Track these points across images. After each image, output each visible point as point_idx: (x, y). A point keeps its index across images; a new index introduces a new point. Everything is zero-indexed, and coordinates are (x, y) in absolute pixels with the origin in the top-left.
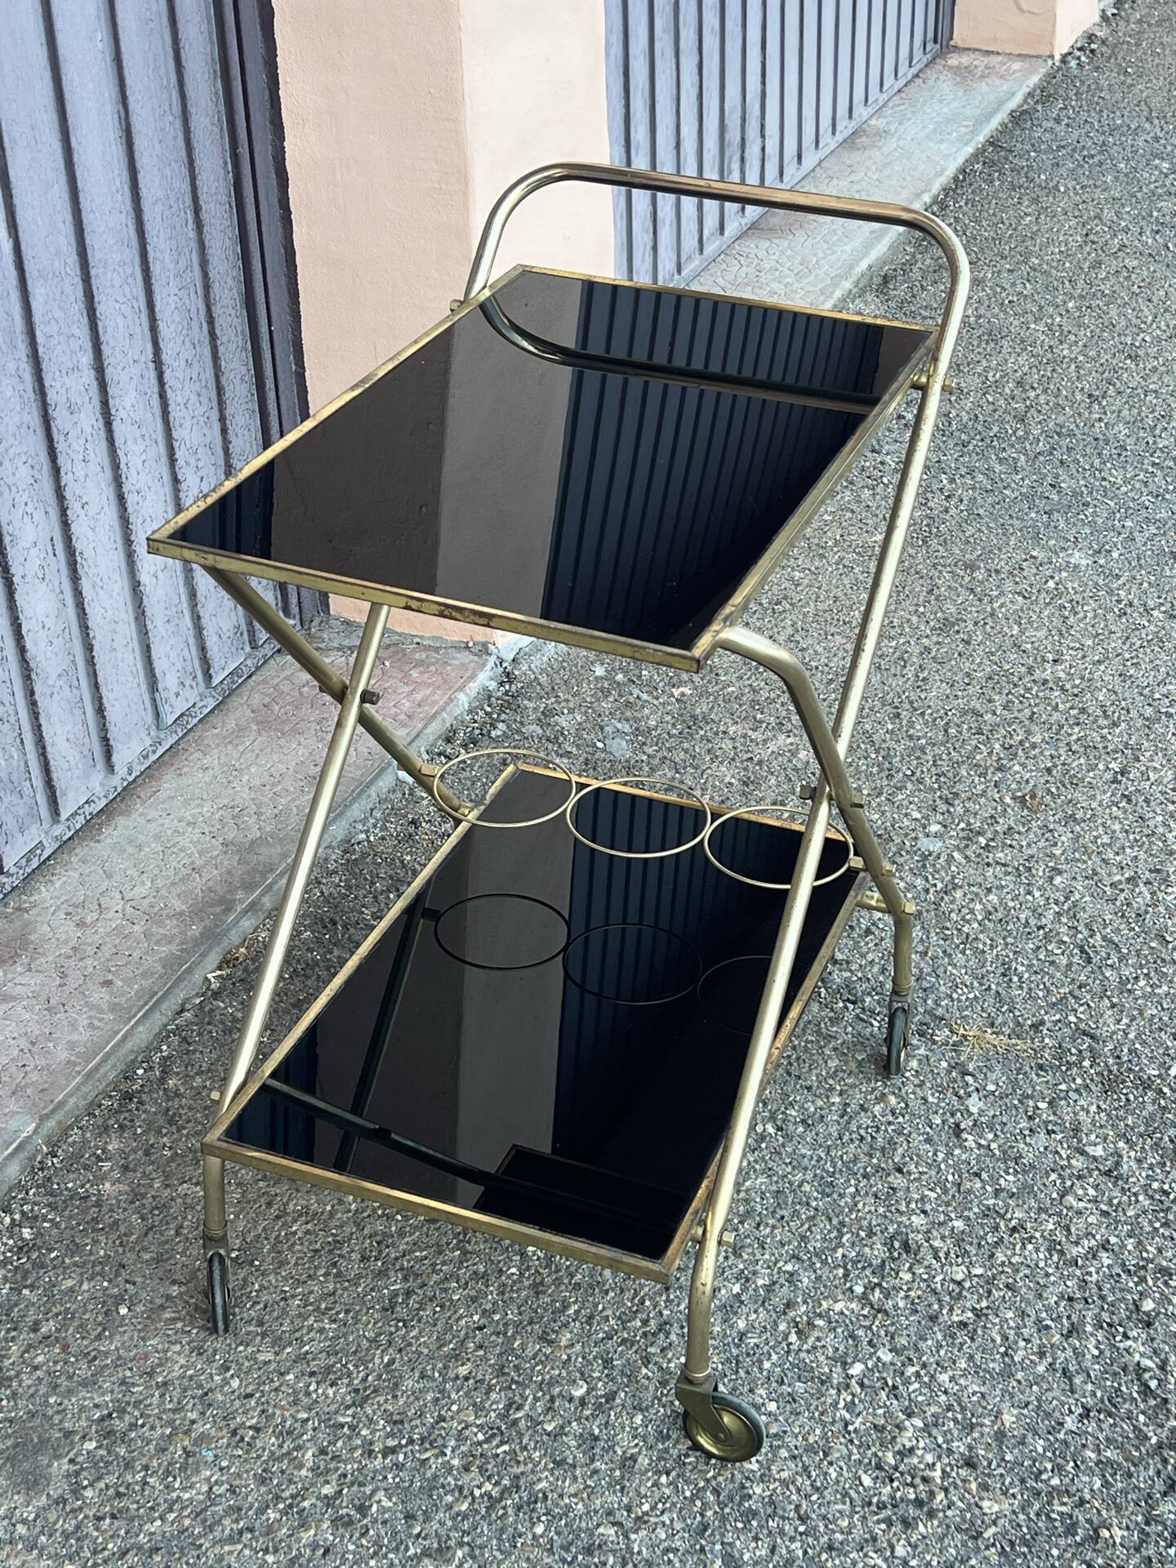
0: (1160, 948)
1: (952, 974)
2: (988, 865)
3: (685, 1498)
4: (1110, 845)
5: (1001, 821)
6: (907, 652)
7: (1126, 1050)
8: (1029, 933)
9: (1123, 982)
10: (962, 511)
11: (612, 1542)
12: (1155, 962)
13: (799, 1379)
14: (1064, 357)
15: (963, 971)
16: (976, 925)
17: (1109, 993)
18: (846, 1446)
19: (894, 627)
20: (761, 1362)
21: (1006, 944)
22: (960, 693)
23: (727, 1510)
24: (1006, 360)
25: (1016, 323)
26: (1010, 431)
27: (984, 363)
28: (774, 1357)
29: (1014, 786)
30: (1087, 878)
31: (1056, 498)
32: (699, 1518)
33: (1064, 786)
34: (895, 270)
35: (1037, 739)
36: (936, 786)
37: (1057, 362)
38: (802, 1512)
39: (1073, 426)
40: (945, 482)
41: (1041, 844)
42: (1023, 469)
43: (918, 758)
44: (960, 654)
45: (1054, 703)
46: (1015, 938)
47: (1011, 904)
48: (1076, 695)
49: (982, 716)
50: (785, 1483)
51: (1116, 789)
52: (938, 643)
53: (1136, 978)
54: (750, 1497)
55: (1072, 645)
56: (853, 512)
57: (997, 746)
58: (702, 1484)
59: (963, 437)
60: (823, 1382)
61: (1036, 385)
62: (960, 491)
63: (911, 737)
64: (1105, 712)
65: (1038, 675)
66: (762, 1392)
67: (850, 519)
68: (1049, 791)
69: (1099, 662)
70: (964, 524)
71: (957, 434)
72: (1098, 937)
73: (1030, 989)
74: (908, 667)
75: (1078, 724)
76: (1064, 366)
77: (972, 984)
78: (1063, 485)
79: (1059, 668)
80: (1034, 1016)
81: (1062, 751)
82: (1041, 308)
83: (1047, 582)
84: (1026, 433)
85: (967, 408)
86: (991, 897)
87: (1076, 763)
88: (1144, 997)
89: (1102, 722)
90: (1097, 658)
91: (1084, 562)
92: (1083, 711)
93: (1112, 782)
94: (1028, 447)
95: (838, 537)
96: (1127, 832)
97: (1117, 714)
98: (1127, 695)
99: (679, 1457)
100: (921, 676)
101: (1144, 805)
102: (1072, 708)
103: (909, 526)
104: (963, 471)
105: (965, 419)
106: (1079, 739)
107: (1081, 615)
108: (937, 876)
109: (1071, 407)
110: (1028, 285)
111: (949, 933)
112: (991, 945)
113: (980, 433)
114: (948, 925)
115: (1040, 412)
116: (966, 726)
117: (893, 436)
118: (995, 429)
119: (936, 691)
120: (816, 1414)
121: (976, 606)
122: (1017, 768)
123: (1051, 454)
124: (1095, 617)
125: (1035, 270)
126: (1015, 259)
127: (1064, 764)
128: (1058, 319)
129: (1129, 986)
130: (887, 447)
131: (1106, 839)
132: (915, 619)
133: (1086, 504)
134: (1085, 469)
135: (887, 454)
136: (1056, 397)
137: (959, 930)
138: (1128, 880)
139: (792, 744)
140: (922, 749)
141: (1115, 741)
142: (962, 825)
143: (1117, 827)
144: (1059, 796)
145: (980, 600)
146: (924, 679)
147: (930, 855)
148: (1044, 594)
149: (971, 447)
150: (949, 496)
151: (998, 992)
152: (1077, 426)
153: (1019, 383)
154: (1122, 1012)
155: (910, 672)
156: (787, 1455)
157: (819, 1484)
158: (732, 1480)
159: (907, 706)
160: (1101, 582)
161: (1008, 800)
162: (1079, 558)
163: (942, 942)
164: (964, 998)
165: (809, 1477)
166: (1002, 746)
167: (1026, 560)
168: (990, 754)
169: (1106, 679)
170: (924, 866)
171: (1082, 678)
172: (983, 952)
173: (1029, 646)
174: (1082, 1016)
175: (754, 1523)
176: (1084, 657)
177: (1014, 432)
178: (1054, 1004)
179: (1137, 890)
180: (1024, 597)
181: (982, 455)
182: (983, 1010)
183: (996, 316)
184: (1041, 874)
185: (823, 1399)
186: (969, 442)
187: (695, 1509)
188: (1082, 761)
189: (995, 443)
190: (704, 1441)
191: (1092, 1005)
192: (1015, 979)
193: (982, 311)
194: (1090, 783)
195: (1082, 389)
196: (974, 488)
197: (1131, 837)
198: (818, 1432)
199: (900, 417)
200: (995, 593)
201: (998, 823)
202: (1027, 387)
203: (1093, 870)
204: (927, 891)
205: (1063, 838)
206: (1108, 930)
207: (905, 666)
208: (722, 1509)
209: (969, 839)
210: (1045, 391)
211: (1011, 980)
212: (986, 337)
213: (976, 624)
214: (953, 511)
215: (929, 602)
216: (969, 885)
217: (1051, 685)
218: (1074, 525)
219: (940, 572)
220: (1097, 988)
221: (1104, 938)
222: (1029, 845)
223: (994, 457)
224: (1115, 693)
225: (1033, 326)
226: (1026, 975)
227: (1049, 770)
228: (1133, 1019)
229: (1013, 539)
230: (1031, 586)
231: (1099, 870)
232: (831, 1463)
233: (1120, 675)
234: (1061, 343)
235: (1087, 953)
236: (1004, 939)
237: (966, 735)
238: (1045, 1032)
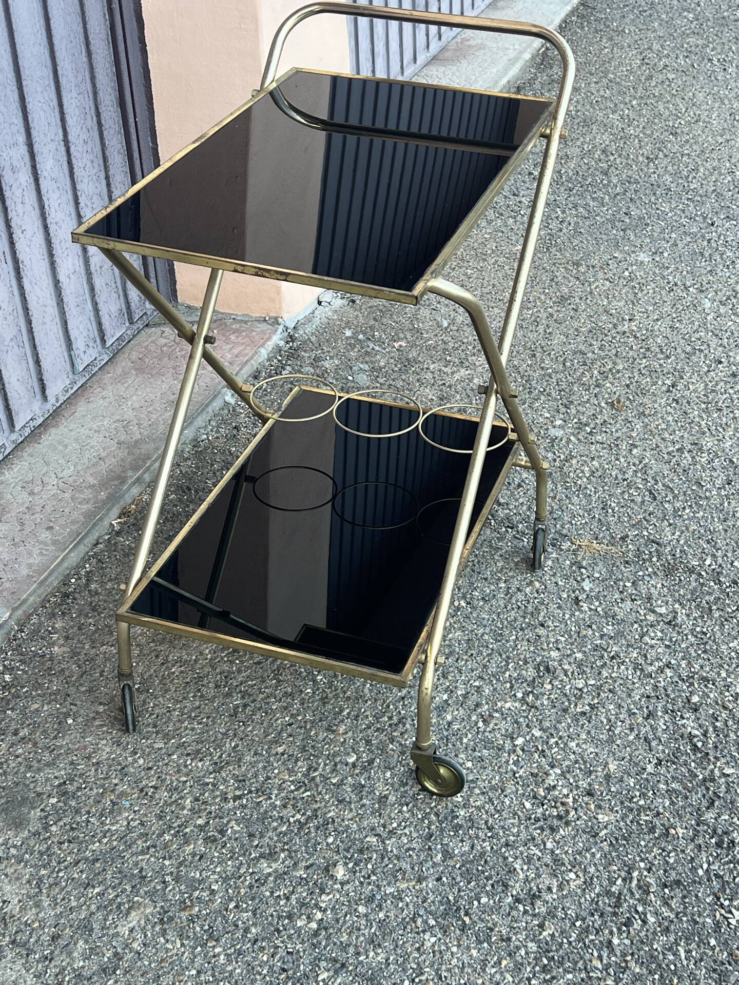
0: (698, 490)
1: (571, 509)
2: (592, 443)
3: (418, 819)
4: (666, 429)
5: (599, 417)
6: (539, 317)
7: (678, 551)
8: (618, 484)
9: (676, 511)
10: (570, 230)
11: (375, 846)
12: (695, 498)
13: (485, 748)
14: (631, 135)
15: (578, 507)
16: (585, 480)
17: (667, 517)
18: (515, 786)
19: (530, 302)
20: (461, 739)
21: (604, 491)
22: (572, 341)
23: (444, 825)
24: (595, 137)
25: (601, 114)
26: (599, 181)
27: (582, 139)
28: (470, 736)
29: (606, 396)
30: (652, 449)
31: (628, 221)
32: (427, 830)
33: (637, 395)
34: (524, 83)
35: (620, 367)
36: (559, 397)
37: (626, 138)
38: (489, 825)
39: (637, 177)
40: (559, 213)
41: (624, 430)
42: (608, 204)
43: (547, 381)
44: (571, 318)
45: (630, 345)
46: (609, 487)
47: (606, 466)
48: (644, 340)
49: (586, 354)
50: (478, 808)
51: (669, 396)
52: (558, 311)
53: (684, 508)
54: (458, 817)
55: (640, 310)
56: (503, 232)
57: (596, 372)
58: (428, 810)
59: (570, 185)
60: (499, 749)
61: (614, 152)
62: (569, 218)
63: (542, 368)
64: (661, 350)
65: (620, 328)
66: (462, 756)
67: (501, 237)
68: (628, 398)
69: (657, 320)
70: (572, 239)
71: (566, 183)
72: (660, 485)
73: (619, 517)
74: (540, 327)
75: (645, 358)
76: (631, 140)
77: (584, 515)
78: (632, 213)
79: (633, 324)
80: (622, 532)
81: (635, 374)
82: (616, 105)
83: (624, 272)
84: (609, 182)
85: (572, 167)
86: (594, 463)
87: (644, 381)
88: (689, 519)
89: (659, 356)
90: (656, 318)
91: (647, 260)
92: (648, 349)
93: (667, 392)
94: (610, 191)
95: (494, 248)
96: (676, 421)
97: (669, 351)
98: (674, 339)
99: (414, 795)
100: (548, 331)
101: (687, 405)
102: (641, 348)
103: (537, 240)
104: (570, 206)
105: (571, 174)
106: (646, 367)
107: (645, 292)
108: (561, 451)
109: (636, 166)
110: (607, 91)
111: (569, 485)
112: (595, 492)
113: (580, 183)
114: (568, 480)
115: (617, 169)
116: (576, 361)
117: (527, 185)
118: (590, 180)
119: (558, 339)
120: (496, 768)
121: (581, 288)
122: (608, 385)
123: (625, 194)
124: (654, 292)
125: (612, 82)
126: (599, 75)
127: (637, 382)
128: (627, 111)
129: (680, 513)
130: (523, 192)
131: (664, 426)
132: (543, 297)
133: (647, 225)
134: (646, 203)
135: (523, 196)
136: (627, 159)
137: (575, 483)
138: (678, 450)
139: (469, 374)
140: (550, 376)
141: (668, 367)
142: (576, 420)
143: (670, 418)
144: (634, 401)
145: (583, 284)
146: (550, 333)
147: (556, 438)
148: (622, 280)
149: (575, 191)
150: (562, 221)
151: (599, 519)
152: (640, 177)
153: (603, 151)
154: (675, 528)
155: (541, 329)
156: (479, 792)
157: (499, 808)
158: (446, 808)
159: (539, 350)
160: (657, 271)
161: (603, 404)
162: (643, 257)
163: (564, 491)
164: (579, 523)
165: (493, 804)
166: (599, 372)
167: (611, 259)
168: (591, 377)
169: (661, 330)
170: (553, 446)
171: (647, 330)
172: (590, 495)
173: (614, 311)
174: (651, 532)
175: (461, 832)
176: (648, 317)
177: (602, 181)
178: (634, 525)
179: (683, 456)
180: (610, 282)
181: (582, 196)
182: (591, 530)
183: (587, 110)
184: (624, 448)
185: (499, 759)
186: (573, 189)
187: (425, 825)
188: (648, 379)
189: (590, 188)
190: (428, 785)
191: (657, 525)
192: (610, 511)
193: (579, 107)
194: (653, 393)
195: (643, 154)
196: (577, 216)
197: (679, 424)
198: (497, 778)
199: (530, 174)
200: (592, 280)
201: (597, 418)
202: (609, 154)
203: (656, 444)
204: (555, 460)
205: (638, 426)
206: (666, 480)
207: (537, 326)
208: (441, 824)
209: (580, 428)
210: (620, 156)
211: (607, 512)
212: (582, 124)
213: (581, 298)
214: (565, 231)
215: (552, 286)
216: (581, 456)
217: (628, 334)
218: (640, 237)
219: (558, 268)
220: (660, 515)
221: (664, 485)
222: (617, 431)
223: (589, 197)
224: (667, 338)
225: (611, 116)
226: (617, 509)
227: (628, 386)
228: (682, 532)
229: (602, 246)
230: (614, 275)
231: (660, 444)
232: (506, 796)
233: (671, 327)
234: (629, 126)
235: (654, 494)
236: (603, 487)
237: (576, 366)
238: (629, 541)
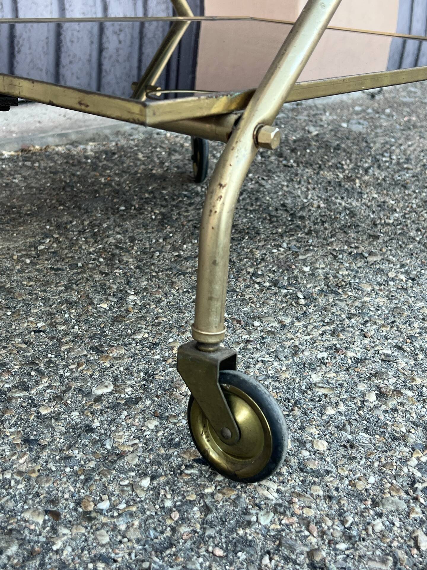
3: (163, 508)
11: (32, 531)
13: (366, 430)
18: (407, 502)
20: (324, 407)
23: (210, 532)
28: (342, 408)
32: (168, 533)
38: (318, 559)
50: (306, 522)
54: (249, 524)
58: (193, 497)
60: (394, 439)
66: (313, 430)
99: (179, 467)
120: (376, 464)
156: (321, 493)
157: (354, 533)
158: (234, 503)
165: (343, 523)
175: (242, 556)
185: (389, 453)
187: (169, 522)
198: (372, 480)
208: (204, 529)
232: (380, 515)
